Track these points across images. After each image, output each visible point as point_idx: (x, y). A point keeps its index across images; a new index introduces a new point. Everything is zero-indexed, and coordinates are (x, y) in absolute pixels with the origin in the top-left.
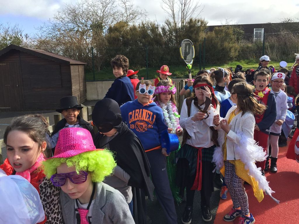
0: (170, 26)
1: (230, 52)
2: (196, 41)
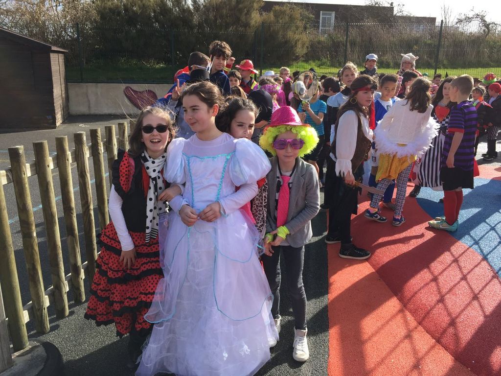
1: (296, 46)
2: (247, 25)
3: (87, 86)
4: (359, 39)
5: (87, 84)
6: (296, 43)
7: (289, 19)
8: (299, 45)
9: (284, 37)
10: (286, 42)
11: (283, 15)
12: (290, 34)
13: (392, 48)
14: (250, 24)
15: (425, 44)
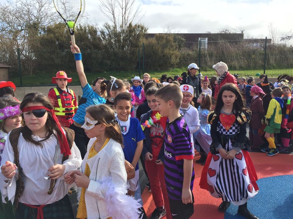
0: (109, 30)
2: (137, 46)
3: (24, 89)
4: (215, 53)
5: (24, 88)
6: (171, 57)
7: (166, 42)
8: (173, 57)
9: (162, 52)
10: (164, 56)
11: (162, 39)
12: (167, 51)
13: (238, 57)
15: (260, 54)
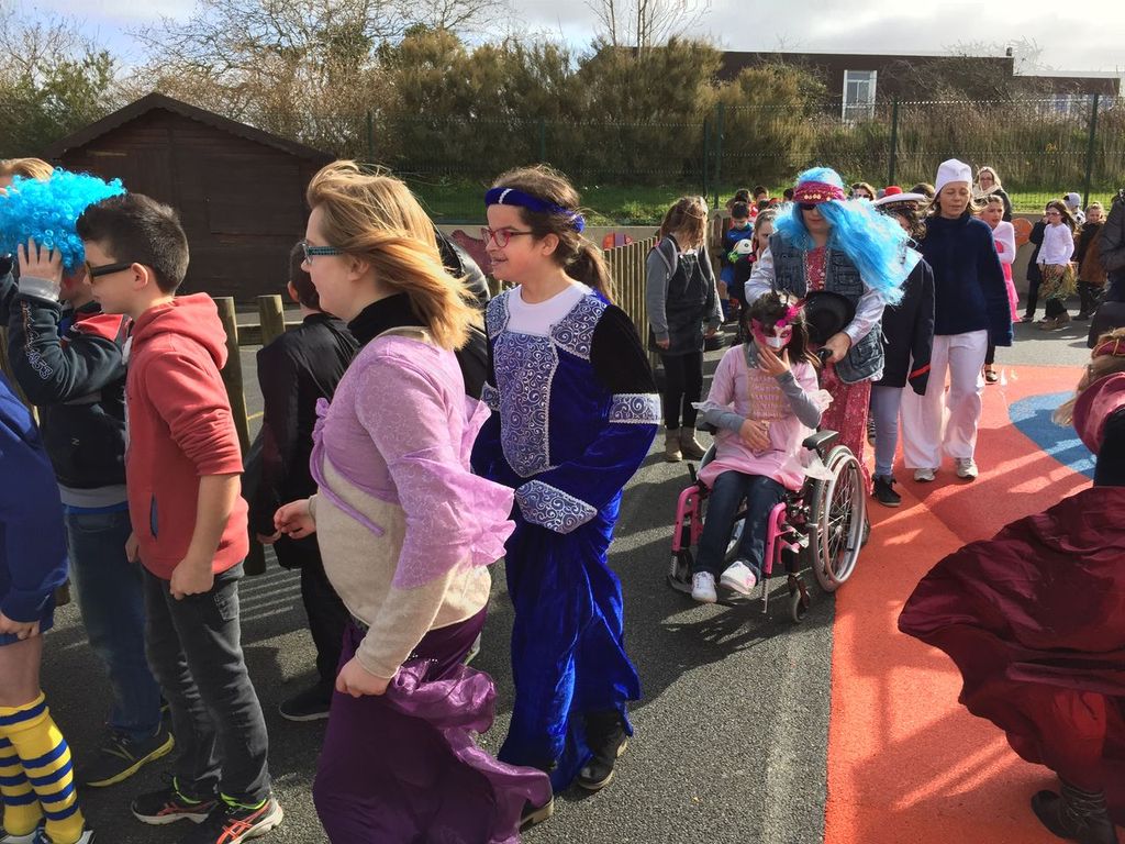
1: (789, 149)
2: (687, 108)
7: (775, 95)
8: (796, 146)
10: (768, 141)
11: (762, 85)
14: (693, 105)
